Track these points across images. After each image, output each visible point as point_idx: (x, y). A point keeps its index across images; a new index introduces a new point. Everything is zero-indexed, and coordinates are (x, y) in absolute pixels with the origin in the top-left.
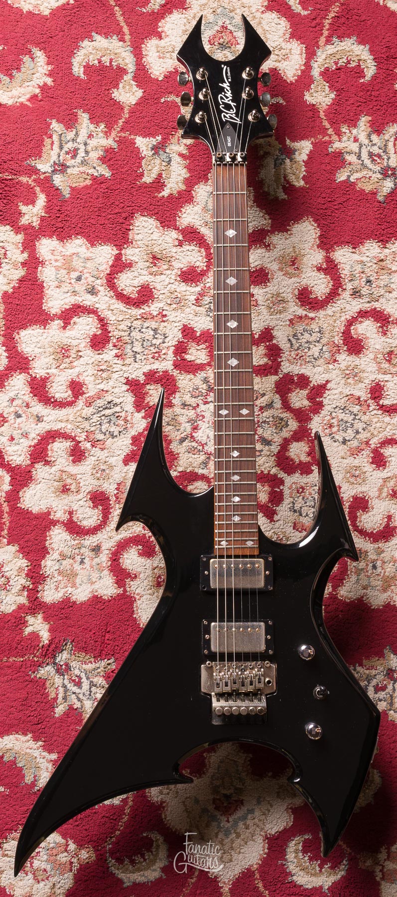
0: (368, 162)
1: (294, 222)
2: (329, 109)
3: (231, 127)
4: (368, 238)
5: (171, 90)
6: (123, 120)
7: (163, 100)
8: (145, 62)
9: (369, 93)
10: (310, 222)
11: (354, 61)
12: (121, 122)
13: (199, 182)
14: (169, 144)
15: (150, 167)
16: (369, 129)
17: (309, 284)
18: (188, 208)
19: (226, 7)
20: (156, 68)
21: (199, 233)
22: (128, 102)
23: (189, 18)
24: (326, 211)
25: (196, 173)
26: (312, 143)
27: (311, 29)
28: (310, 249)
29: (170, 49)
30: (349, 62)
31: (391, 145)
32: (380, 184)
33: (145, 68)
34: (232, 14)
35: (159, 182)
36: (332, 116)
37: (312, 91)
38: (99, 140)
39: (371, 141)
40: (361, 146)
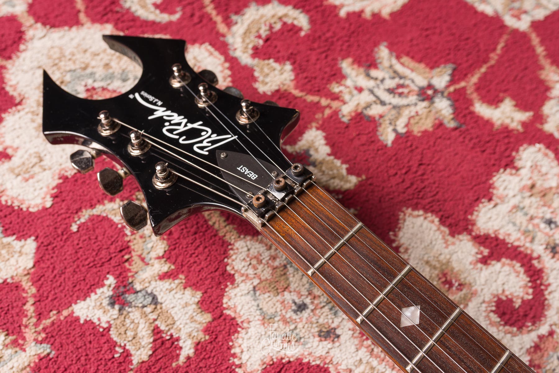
0: (396, 101)
1: (394, 231)
2: (298, 82)
3: (230, 153)
4: (490, 176)
5: (76, 206)
6: (31, 301)
7: (74, 228)
8: (6, 201)
9: (323, 38)
10: (410, 215)
11: (275, 23)
12: (29, 308)
13: (223, 291)
14: (133, 276)
15: (130, 334)
16: (362, 70)
17: (495, 292)
18: (240, 341)
19: (73, 67)
20: (30, 196)
21: (289, 362)
22: (20, 271)
23: (32, 110)
24: (415, 187)
25: (207, 282)
26: (318, 129)
27: (199, 26)
28: (447, 247)
29: (35, 160)
30: (271, 28)
31: (398, 67)
32: (434, 111)
33: (13, 207)
34: (89, 71)
35: (163, 343)
36: (309, 87)
37: (261, 79)
38: (10, 365)
39: (376, 79)
40: (371, 92)
